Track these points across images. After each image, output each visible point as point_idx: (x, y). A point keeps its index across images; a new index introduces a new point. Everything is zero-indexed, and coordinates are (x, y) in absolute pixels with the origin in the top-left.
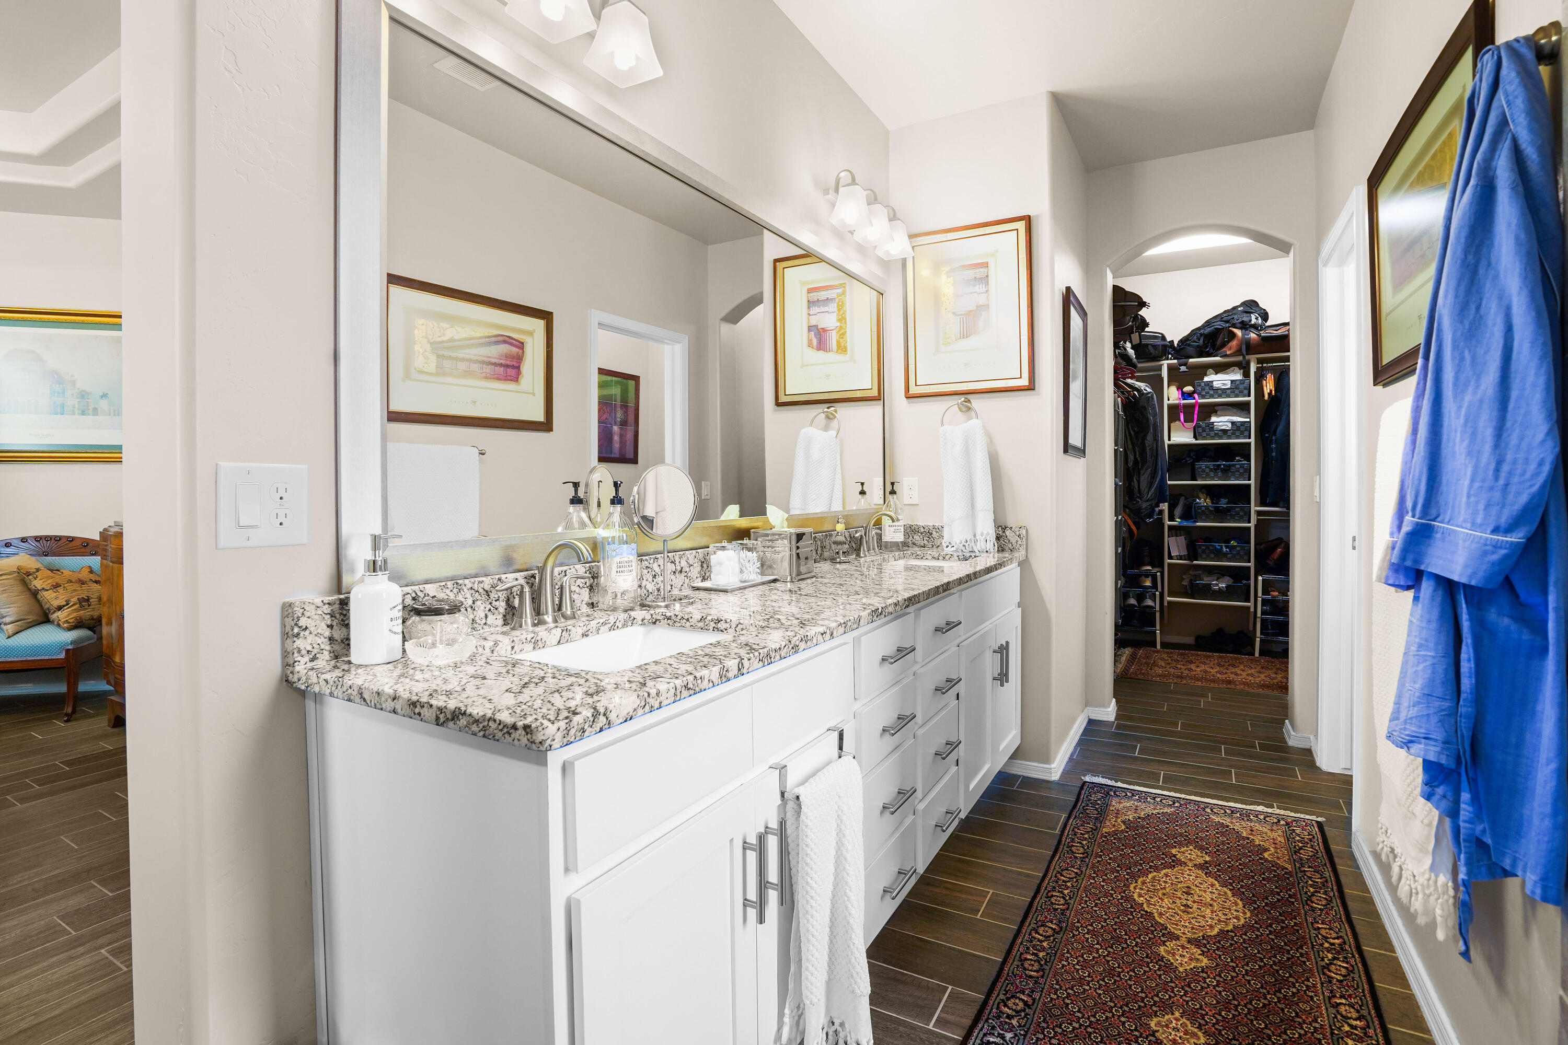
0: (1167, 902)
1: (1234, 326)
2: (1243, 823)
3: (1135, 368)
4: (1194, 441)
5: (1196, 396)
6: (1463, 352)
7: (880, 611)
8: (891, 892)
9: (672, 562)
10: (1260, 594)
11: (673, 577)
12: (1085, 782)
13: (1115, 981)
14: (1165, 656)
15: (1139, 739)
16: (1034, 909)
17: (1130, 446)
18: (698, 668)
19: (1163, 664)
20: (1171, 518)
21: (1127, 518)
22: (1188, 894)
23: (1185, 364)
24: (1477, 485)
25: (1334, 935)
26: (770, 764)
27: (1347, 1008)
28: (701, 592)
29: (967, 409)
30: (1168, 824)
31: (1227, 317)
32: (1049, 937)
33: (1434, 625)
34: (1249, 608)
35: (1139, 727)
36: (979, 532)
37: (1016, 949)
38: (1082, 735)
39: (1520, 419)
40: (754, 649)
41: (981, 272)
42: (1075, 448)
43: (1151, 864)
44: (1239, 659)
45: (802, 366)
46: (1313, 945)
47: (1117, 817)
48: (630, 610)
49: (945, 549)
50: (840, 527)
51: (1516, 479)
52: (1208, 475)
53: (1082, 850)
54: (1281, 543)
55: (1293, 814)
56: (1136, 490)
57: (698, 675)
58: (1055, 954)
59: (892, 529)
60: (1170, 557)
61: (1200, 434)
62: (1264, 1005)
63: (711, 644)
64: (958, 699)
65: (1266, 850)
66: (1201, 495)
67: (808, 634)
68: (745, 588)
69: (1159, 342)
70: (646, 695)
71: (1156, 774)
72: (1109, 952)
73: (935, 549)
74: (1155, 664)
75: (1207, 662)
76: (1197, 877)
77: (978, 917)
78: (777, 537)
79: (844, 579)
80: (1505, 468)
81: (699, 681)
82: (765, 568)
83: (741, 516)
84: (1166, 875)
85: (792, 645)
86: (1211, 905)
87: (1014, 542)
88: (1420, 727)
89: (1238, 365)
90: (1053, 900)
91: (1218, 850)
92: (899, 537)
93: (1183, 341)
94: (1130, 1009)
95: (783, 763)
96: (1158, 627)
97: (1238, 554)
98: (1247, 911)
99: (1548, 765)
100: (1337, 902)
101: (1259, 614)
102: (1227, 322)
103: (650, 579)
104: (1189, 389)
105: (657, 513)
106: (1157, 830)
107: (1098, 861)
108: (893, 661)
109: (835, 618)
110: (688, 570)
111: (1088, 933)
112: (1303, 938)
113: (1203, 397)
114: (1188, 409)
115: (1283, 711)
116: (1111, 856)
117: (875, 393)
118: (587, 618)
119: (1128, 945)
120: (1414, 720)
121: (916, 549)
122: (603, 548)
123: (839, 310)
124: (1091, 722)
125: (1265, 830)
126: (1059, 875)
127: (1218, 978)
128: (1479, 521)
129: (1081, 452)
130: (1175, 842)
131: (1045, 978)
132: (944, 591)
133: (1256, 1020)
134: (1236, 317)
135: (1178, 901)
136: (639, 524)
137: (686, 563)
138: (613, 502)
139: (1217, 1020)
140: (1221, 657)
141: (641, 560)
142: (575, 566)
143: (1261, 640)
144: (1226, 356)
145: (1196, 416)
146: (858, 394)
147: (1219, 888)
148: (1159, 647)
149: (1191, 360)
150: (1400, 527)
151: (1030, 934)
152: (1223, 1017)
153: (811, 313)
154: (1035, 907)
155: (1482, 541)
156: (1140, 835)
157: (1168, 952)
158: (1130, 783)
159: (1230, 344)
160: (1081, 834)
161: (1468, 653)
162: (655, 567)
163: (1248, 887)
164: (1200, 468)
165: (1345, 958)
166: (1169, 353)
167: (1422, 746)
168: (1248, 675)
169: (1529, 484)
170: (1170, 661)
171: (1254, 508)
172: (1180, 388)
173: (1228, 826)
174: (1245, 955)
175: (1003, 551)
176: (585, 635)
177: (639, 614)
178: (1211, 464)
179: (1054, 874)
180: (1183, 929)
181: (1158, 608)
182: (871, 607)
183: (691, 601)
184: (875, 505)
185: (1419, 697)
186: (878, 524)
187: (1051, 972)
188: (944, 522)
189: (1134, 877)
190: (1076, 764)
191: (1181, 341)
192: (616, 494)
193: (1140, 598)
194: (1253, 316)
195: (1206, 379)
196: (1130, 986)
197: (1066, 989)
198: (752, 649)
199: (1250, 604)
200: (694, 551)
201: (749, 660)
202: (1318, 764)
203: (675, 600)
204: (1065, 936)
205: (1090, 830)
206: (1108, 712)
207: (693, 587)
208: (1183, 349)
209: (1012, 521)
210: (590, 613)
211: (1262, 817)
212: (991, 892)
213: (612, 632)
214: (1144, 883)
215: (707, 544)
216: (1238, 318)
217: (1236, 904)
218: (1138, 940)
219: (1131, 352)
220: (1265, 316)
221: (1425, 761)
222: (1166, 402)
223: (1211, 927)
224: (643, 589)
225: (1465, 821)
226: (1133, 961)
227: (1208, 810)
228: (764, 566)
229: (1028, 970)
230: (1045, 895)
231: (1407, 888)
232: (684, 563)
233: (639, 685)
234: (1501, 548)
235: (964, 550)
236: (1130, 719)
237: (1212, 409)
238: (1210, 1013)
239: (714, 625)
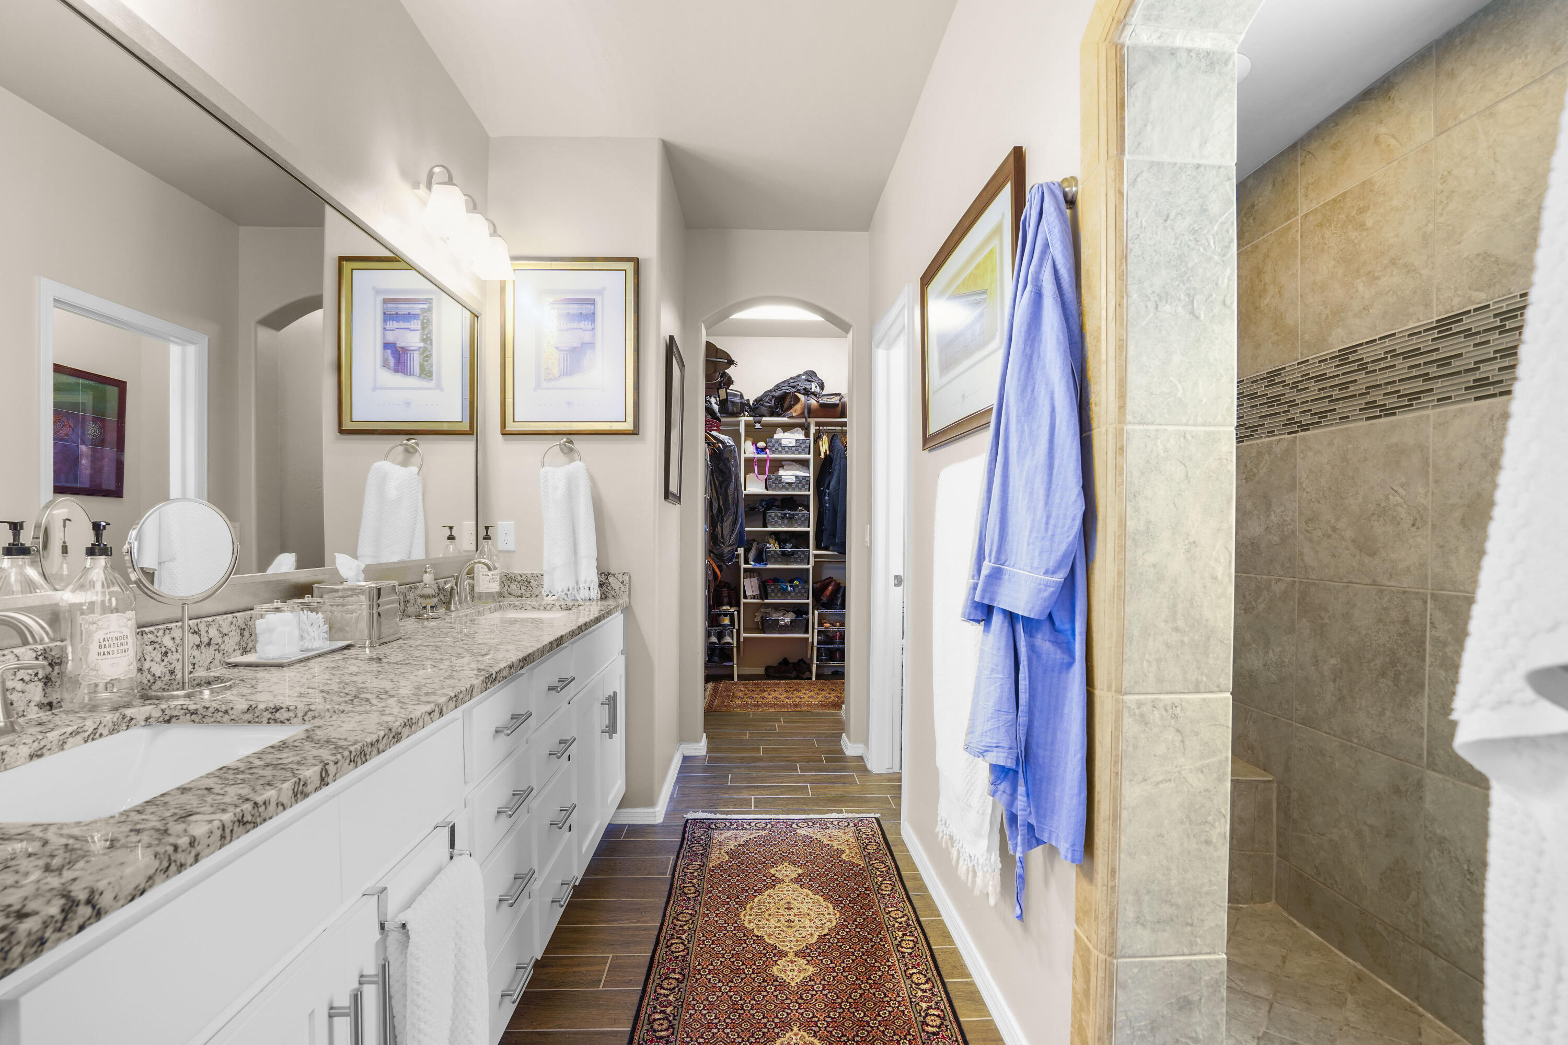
0: (773, 921)
1: (799, 391)
2: (822, 831)
3: (720, 421)
4: (765, 492)
5: (767, 451)
6: (1023, 426)
7: (494, 676)
8: (510, 995)
9: (195, 632)
10: (816, 626)
11: (196, 653)
12: (688, 820)
13: (740, 1015)
14: (742, 688)
15: (729, 769)
16: (656, 964)
17: (715, 494)
18: (258, 788)
19: (741, 695)
20: (746, 562)
21: (712, 562)
22: (789, 909)
23: (759, 422)
24: (1034, 535)
25: (901, 915)
26: (362, 891)
27: (918, 975)
28: (242, 670)
29: (569, 451)
30: (764, 846)
31: (792, 382)
32: (674, 988)
33: (1002, 652)
34: (808, 639)
35: (728, 758)
36: (582, 579)
37: (644, 1012)
38: (679, 773)
39: (1060, 483)
40: (341, 747)
41: (586, 309)
42: (674, 495)
43: (755, 888)
44: (800, 684)
45: (375, 389)
46: (887, 928)
47: (720, 849)
48: (124, 707)
49: (545, 598)
50: (428, 578)
51: (1059, 531)
52: (776, 522)
53: (693, 890)
54: (832, 581)
55: (857, 816)
56: (720, 536)
57: (259, 799)
58: (682, 1005)
59: (487, 578)
60: (745, 597)
61: (771, 486)
62: (861, 995)
63: (273, 747)
64: (569, 760)
65: (843, 852)
66: (771, 541)
67: (413, 716)
68: (308, 659)
69: (738, 400)
70: (170, 849)
71: (748, 800)
72: (730, 987)
73: (533, 598)
74: (734, 696)
75: (777, 689)
76: (794, 891)
77: (601, 988)
78: (350, 593)
79: (438, 639)
80: (1052, 522)
81: (262, 809)
82: (334, 631)
83: (297, 568)
84: (770, 896)
85: (393, 734)
86: (808, 915)
87: (617, 589)
88: (993, 738)
89: (801, 426)
90: (673, 948)
91: (807, 862)
92: (495, 587)
93: (758, 401)
94: (756, 1039)
95: (381, 885)
96: (735, 662)
97: (800, 592)
98: (836, 912)
99: (1075, 756)
100: (898, 885)
101: (815, 644)
102: (793, 387)
103: (158, 657)
104: (761, 444)
105: (160, 563)
106: (755, 854)
107: (710, 897)
108: (509, 732)
109: (442, 691)
110: (220, 641)
111: (709, 973)
112: (880, 924)
113: (774, 452)
114: (761, 462)
115: (840, 727)
116: (720, 889)
117: (466, 427)
118: (39, 729)
119: (746, 975)
120: (988, 733)
121: (512, 599)
122: (72, 621)
123: (423, 328)
124: (685, 758)
125: (840, 834)
126: (675, 921)
127: (823, 982)
128: (1035, 565)
129: (678, 498)
130: (772, 862)
131: (675, 1034)
132: (558, 645)
133: (857, 1011)
134: (800, 384)
135: (782, 918)
136: (138, 583)
137: (216, 632)
138: (91, 552)
139: (828, 1022)
140: (786, 684)
141: (142, 633)
142: (16, 651)
143: (817, 666)
144: (792, 417)
145: (767, 470)
146: (445, 427)
147: (813, 897)
148: (736, 679)
149: (764, 419)
150: (979, 571)
151: (655, 992)
152: (832, 1018)
153: (388, 327)
154: (657, 961)
155: (1038, 581)
156: (741, 862)
157: (780, 971)
158: (727, 813)
159: (795, 407)
160: (691, 873)
161: (1025, 673)
162: (167, 641)
163: (834, 890)
164: (770, 516)
165: (911, 932)
166: (746, 411)
167: (994, 754)
168: (809, 697)
169: (1066, 535)
170: (746, 692)
171: (812, 552)
172: (754, 443)
173: (811, 837)
174: (841, 954)
175: (606, 598)
176: (36, 755)
177: (139, 712)
178: (779, 513)
179: (670, 921)
180: (790, 947)
181: (735, 644)
182: (483, 673)
183: (228, 684)
184: (465, 551)
185: (992, 714)
186: (471, 572)
187: (680, 1026)
188: (544, 568)
189: (742, 905)
190: (678, 804)
191: (756, 400)
192: (97, 540)
193: (720, 636)
194: (813, 385)
195: (776, 436)
196: (753, 1015)
197: (697, 1039)
198: (337, 747)
199: (809, 636)
200: (230, 616)
201: (336, 763)
202: (869, 768)
203: (199, 685)
204: (689, 984)
205: (698, 867)
206: (700, 748)
207: (228, 664)
208: (755, 409)
209: (614, 567)
210: (44, 719)
211: (836, 823)
212: (611, 956)
213: (90, 744)
214: (752, 908)
215: (249, 606)
216: (804, 385)
217: (828, 908)
218: (754, 967)
219: (716, 408)
220: (822, 386)
221: (991, 765)
222: (743, 456)
223: (811, 935)
224: (146, 673)
225: (1021, 810)
226: (753, 989)
227: (794, 826)
228: (333, 629)
229: (658, 1031)
230: (664, 945)
231: (965, 867)
232: (213, 632)
233: (156, 835)
234: (1050, 586)
235: (566, 599)
236: (720, 750)
237: (778, 464)
238: (821, 1018)
239: (270, 716)
